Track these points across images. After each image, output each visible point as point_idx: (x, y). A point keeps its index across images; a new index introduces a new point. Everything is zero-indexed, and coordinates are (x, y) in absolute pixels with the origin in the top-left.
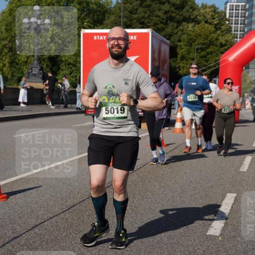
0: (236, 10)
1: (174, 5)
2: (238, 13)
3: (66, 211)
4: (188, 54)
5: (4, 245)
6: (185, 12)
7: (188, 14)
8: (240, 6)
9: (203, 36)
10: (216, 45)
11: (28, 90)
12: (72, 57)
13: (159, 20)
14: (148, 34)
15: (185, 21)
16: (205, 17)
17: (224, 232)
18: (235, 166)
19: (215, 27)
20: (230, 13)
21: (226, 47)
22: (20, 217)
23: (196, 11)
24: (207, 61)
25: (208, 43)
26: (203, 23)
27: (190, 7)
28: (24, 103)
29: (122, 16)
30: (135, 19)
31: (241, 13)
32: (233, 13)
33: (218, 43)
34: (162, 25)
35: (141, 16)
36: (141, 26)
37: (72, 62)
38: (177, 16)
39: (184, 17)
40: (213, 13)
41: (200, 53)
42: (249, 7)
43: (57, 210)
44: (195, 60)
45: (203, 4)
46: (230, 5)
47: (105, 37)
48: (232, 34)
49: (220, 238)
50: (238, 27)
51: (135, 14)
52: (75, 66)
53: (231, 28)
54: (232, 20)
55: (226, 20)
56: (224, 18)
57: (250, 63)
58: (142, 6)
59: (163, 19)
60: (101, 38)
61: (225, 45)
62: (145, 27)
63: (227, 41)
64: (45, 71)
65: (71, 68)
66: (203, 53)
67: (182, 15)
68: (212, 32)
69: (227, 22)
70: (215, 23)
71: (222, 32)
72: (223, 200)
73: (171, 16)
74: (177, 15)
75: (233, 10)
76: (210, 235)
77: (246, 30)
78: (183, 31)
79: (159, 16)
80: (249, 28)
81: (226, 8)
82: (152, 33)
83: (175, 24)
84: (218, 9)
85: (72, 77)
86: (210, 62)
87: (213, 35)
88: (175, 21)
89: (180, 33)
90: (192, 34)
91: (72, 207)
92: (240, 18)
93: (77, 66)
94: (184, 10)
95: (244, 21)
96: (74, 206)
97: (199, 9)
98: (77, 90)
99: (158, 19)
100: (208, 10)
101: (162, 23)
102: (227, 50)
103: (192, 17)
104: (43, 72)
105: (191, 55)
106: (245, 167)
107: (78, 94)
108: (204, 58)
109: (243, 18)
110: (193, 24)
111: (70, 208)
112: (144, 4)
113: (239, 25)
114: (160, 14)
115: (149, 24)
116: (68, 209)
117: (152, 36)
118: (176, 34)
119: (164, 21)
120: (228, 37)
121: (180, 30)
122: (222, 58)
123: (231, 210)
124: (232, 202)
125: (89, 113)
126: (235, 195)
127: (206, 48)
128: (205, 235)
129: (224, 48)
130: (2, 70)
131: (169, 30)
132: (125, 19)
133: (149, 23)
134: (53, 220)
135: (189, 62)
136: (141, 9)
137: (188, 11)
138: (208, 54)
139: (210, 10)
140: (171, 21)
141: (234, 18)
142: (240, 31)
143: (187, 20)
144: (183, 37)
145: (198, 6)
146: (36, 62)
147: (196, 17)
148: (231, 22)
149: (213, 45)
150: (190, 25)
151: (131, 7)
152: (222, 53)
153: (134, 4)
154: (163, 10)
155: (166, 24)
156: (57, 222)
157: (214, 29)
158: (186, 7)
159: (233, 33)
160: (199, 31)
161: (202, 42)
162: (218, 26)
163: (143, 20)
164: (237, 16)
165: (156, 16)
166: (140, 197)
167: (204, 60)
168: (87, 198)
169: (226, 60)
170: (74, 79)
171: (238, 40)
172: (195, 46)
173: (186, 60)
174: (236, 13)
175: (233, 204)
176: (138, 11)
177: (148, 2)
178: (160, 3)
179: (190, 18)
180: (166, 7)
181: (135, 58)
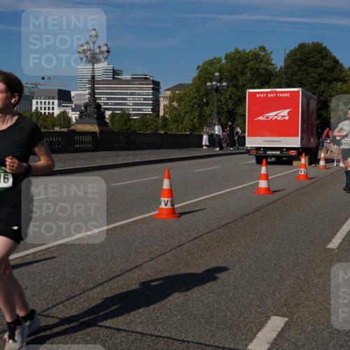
1: (325, 68)
5: (171, 250)
6: (335, 74)
7: (337, 75)
11: (209, 135)
13: (314, 81)
15: (335, 81)
22: (186, 231)
23: (344, 73)
27: (339, 70)
28: (206, 146)
30: (295, 80)
34: (316, 84)
35: (300, 78)
38: (329, 77)
39: (334, 78)
51: (295, 76)
67: (332, 76)
73: (324, 77)
78: (333, 88)
82: (302, 91)
83: (327, 84)
88: (327, 81)
89: (330, 90)
94: (334, 72)
97: (346, 72)
99: (313, 79)
101: (316, 82)
103: (341, 78)
110: (341, 83)
112: (302, 69)
114: (314, 76)
117: (302, 93)
119: (318, 81)
125: (252, 154)
130: (192, 121)
131: (322, 87)
132: (286, 80)
134: (210, 234)
136: (299, 73)
137: (337, 73)
140: (324, 81)
143: (337, 80)
145: (345, 69)
146: (215, 115)
147: (344, 78)
150: (339, 84)
151: (292, 71)
153: (295, 68)
154: (318, 73)
155: (319, 83)
158: (336, 70)
165: (311, 78)
177: (305, 67)
178: (315, 67)
179: (339, 79)
180: (320, 70)
181: (289, 110)
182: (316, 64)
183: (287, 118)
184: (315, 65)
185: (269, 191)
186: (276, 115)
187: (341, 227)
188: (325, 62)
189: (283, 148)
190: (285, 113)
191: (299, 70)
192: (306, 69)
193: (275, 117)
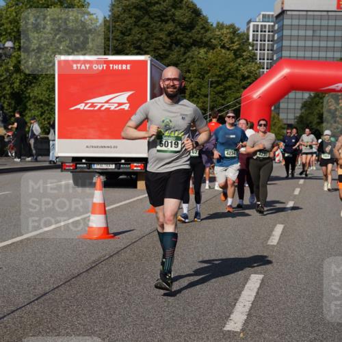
0: (261, 31)
1: (180, 24)
2: (265, 35)
3: (33, 301)
4: (200, 89)
6: (194, 34)
7: (200, 36)
8: (267, 27)
9: (219, 65)
10: (236, 78)
12: (44, 93)
13: (161, 44)
14: (145, 62)
15: (195, 46)
16: (222, 40)
17: (247, 327)
18: (261, 237)
19: (235, 54)
20: (253, 35)
21: (249, 81)
23: (209, 32)
24: (224, 99)
25: (226, 74)
26: (219, 48)
27: (201, 27)
29: (111, 37)
30: (129, 42)
31: (269, 35)
32: (257, 35)
33: (239, 75)
34: (165, 50)
35: (137, 38)
36: (136, 51)
37: (44, 99)
38: (185, 39)
39: (194, 41)
40: (232, 35)
41: (215, 88)
42: (279, 28)
43: (21, 300)
44: (209, 96)
45: (218, 23)
46: (254, 25)
47: (88, 66)
48: (256, 63)
49: (241, 335)
50: (264, 54)
51: (128, 36)
52: (48, 104)
53: (255, 55)
54: (257, 44)
55: (250, 44)
56: (246, 42)
57: (281, 101)
58: (138, 26)
59: (166, 43)
60: (83, 67)
61: (248, 77)
62: (142, 52)
63: (250, 72)
64: (7, 112)
65: (41, 107)
66: (219, 88)
67: (191, 37)
68: (230, 60)
69: (251, 48)
70: (235, 48)
71: (243, 59)
72: (246, 283)
73: (176, 39)
74: (184, 37)
75: (257, 31)
76: (228, 331)
77: (275, 58)
78: (192, 58)
79: (161, 39)
80: (279, 54)
81: (248, 29)
82: (151, 61)
83: (182, 49)
84: (239, 29)
85: (44, 119)
86: (228, 99)
87: (232, 64)
88: (181, 46)
89: (189, 61)
90: (205, 62)
91: (42, 296)
92: (266, 43)
93: (51, 105)
94: (193, 31)
95: (273, 46)
96: (45, 294)
97: (214, 30)
98: (50, 136)
99: (159, 42)
100: (225, 31)
101: (164, 47)
102: (250, 84)
103: (205, 40)
104: (3, 112)
105: (204, 91)
106: (274, 240)
107: (51, 143)
108: (221, 95)
109: (270, 43)
110: (205, 50)
111: (39, 298)
112: (140, 23)
113: (266, 52)
114: (161, 36)
115: (147, 49)
116: (37, 299)
117: (151, 65)
118: (183, 62)
119: (168, 45)
120: (252, 67)
121: (188, 57)
122: (244, 94)
123: (256, 297)
124: (258, 286)
125: (67, 168)
126: (261, 276)
127: (223, 81)
128: (221, 330)
129: (246, 81)
131: (173, 57)
132: (115, 41)
133: (148, 47)
134: (16, 314)
135: (201, 100)
136: (136, 30)
137: (199, 32)
138: (226, 89)
139: (228, 31)
140: (177, 46)
141: (259, 42)
142: (268, 59)
143: (197, 43)
144: (193, 66)
145: (212, 25)
147: (210, 41)
148: (255, 48)
149: (232, 77)
150: (202, 51)
151: (122, 26)
152: (244, 88)
153: (126, 22)
154: (166, 31)
155: (170, 48)
156: (22, 317)
157: (233, 57)
158: (197, 27)
159: (258, 61)
160: (214, 59)
161: (218, 73)
162: (238, 53)
163: (139, 44)
164: (263, 39)
165: (156, 39)
166: (135, 280)
167: (221, 97)
168: (64, 284)
169: (249, 98)
170: (46, 122)
171: (265, 70)
172: (209, 78)
173: (197, 98)
174: (261, 35)
175: (259, 289)
176: (133, 32)
177: (146, 20)
178: (162, 21)
179: (201, 42)
180: (170, 27)
181: (129, 93)
182: (164, 15)
183: (126, 107)
184: (163, 17)
185: (108, 233)
186: (107, 102)
187: (240, 293)
188: (178, 13)
189: (119, 159)
190: (123, 97)
191: (136, 24)
192: (148, 24)
193: (107, 106)
